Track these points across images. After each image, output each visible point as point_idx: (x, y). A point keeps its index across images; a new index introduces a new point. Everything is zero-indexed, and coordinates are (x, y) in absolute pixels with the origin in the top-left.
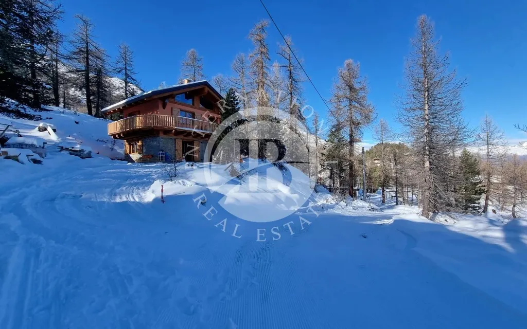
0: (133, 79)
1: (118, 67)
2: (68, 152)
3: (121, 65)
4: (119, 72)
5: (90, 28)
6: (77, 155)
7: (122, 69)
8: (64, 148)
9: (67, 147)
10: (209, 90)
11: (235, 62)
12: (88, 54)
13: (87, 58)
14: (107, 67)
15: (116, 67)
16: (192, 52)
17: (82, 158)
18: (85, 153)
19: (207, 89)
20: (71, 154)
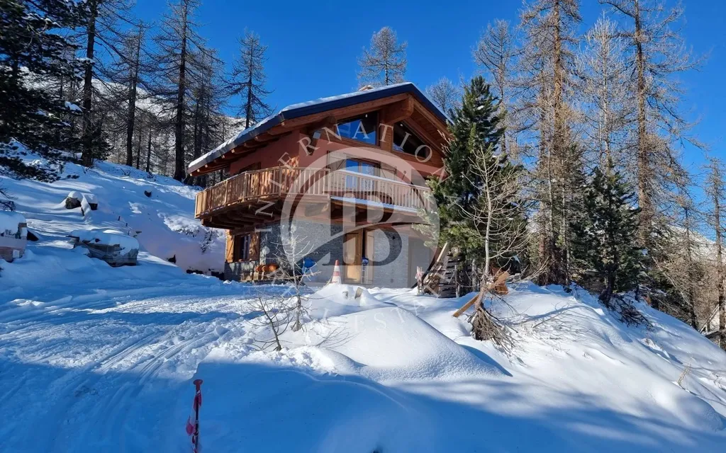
0: (263, 105)
1: (236, 82)
2: (87, 251)
3: (242, 78)
4: (236, 91)
5: (191, 10)
6: (104, 258)
7: (242, 85)
8: (81, 240)
9: (87, 239)
10: (418, 105)
11: (483, 42)
12: (184, 61)
13: (182, 68)
14: (214, 82)
15: (232, 82)
16: (385, 34)
17: (114, 265)
18: (123, 253)
19: (412, 103)
20: (92, 255)
